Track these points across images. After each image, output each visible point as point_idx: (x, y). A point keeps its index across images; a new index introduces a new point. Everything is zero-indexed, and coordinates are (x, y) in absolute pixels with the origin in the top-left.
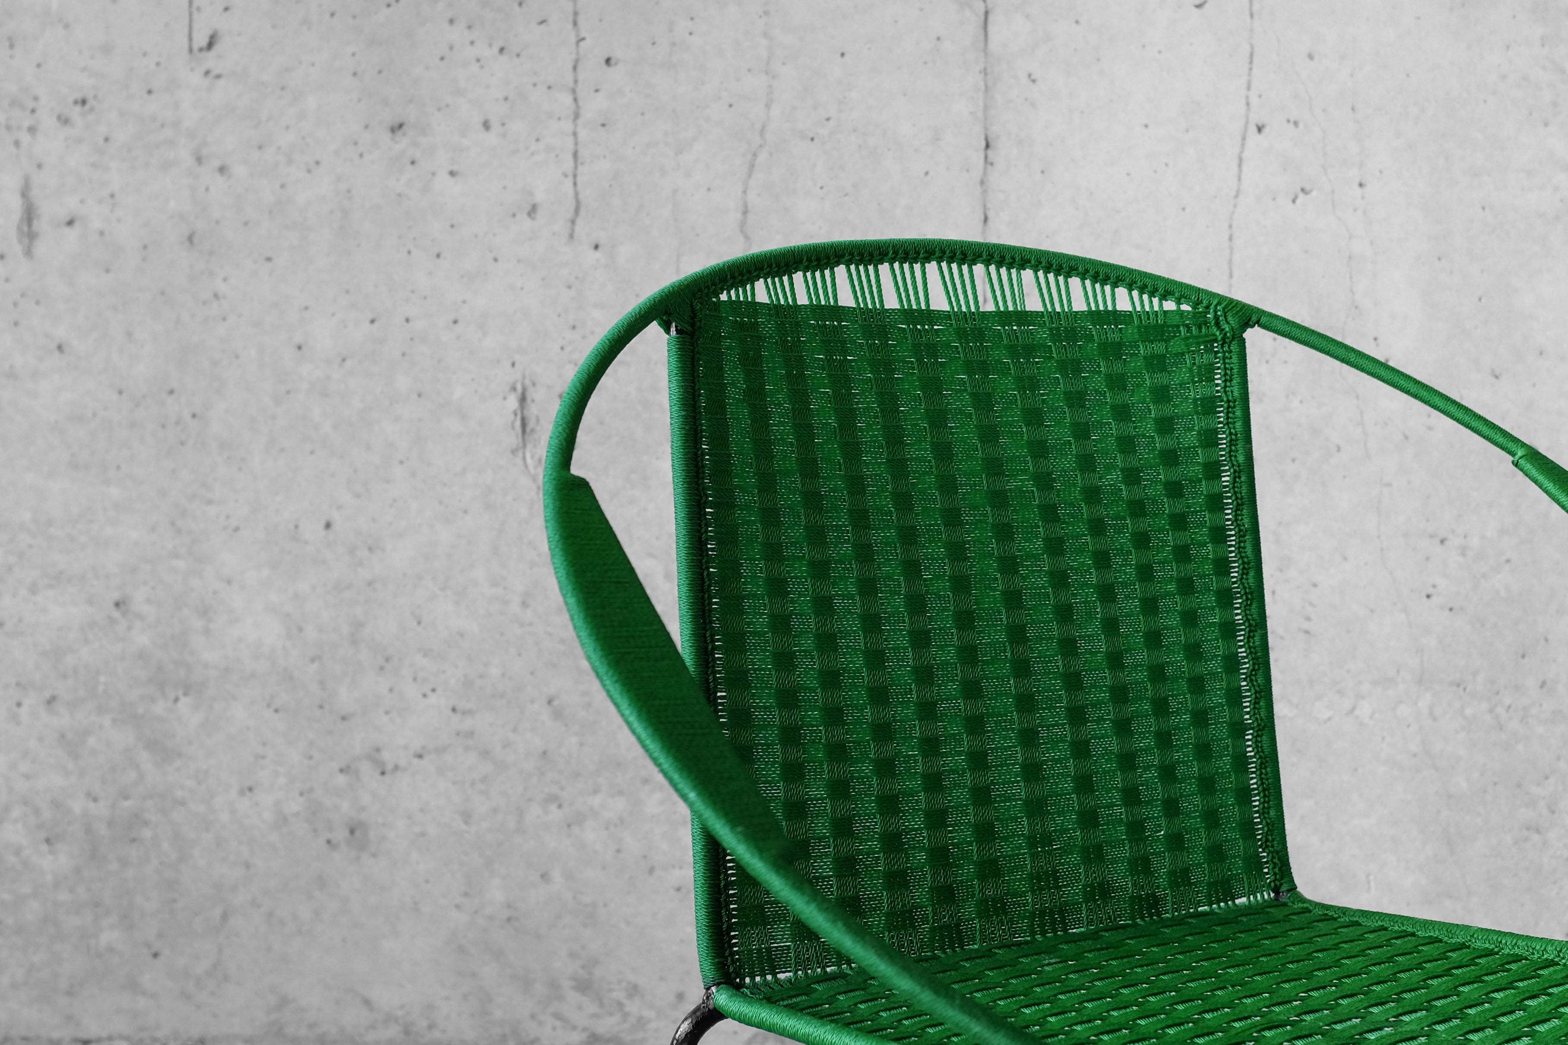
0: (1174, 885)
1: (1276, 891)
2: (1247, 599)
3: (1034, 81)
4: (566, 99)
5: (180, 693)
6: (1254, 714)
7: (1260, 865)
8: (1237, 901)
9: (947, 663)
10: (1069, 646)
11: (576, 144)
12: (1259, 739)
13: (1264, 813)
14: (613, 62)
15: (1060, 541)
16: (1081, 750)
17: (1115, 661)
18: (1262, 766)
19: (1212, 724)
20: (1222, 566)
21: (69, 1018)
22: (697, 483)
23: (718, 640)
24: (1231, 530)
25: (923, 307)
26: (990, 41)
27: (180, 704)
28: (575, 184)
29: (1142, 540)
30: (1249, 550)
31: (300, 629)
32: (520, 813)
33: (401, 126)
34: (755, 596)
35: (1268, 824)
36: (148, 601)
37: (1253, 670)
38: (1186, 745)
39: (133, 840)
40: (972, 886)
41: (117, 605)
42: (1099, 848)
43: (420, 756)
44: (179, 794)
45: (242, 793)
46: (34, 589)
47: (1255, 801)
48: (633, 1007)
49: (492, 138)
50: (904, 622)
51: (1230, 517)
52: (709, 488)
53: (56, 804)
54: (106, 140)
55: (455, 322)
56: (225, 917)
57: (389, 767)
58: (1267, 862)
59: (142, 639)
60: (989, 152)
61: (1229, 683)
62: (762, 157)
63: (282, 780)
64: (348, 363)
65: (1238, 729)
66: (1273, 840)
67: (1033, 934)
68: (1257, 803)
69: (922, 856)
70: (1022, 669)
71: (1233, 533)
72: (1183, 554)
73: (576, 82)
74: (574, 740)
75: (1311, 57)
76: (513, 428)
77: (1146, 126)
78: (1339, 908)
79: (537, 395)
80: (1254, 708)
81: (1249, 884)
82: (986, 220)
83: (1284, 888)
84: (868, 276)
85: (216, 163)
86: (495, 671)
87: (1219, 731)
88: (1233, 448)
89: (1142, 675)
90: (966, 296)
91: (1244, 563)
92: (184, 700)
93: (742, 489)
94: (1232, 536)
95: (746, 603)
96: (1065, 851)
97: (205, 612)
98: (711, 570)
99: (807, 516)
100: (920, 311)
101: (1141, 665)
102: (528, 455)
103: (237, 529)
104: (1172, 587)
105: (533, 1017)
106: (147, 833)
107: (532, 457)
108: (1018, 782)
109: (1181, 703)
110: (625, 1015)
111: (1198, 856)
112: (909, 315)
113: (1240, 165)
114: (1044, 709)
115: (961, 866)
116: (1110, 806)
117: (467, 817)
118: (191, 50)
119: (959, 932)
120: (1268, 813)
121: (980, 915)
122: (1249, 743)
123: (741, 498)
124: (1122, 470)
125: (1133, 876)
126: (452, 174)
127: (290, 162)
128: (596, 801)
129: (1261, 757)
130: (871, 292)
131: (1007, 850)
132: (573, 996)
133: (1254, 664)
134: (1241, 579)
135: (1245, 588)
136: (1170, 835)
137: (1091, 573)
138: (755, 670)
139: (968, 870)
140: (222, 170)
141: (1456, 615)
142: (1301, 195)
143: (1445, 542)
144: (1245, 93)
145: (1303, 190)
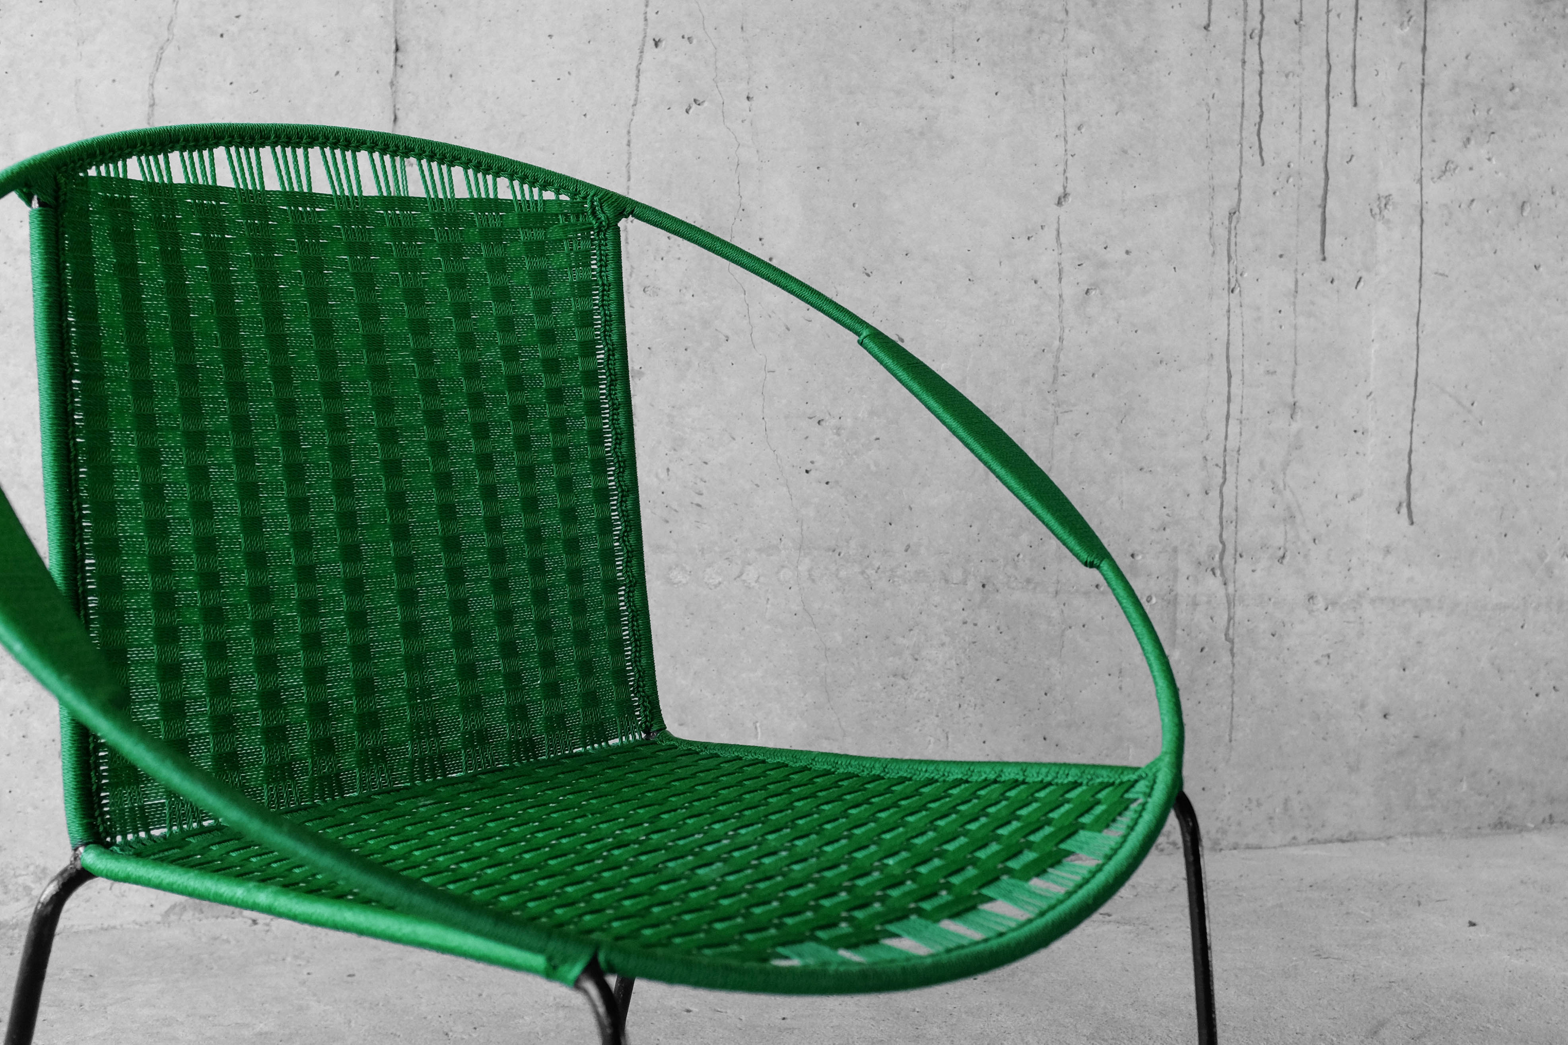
0: (549, 729)
1: (647, 731)
2: (620, 467)
6: (627, 572)
7: (632, 709)
8: (611, 742)
9: (326, 529)
10: (447, 512)
12: (631, 594)
13: (635, 661)
15: (440, 413)
16: (459, 607)
17: (493, 524)
18: (634, 619)
19: (587, 581)
20: (597, 437)
22: (62, 355)
23: (86, 509)
24: (605, 403)
25: (305, 190)
29: (520, 413)
30: (622, 421)
34: (125, 466)
35: (639, 671)
37: (625, 531)
38: (561, 602)
40: (351, 738)
42: (478, 698)
47: (627, 651)
50: (282, 490)
51: (604, 391)
52: (75, 360)
58: (638, 706)
60: (399, 55)
61: (602, 544)
62: (170, 51)
65: (611, 586)
66: (644, 686)
67: (412, 780)
68: (629, 653)
69: (301, 711)
70: (401, 533)
71: (607, 406)
72: (559, 425)
77: (551, 38)
78: (702, 743)
80: (627, 566)
81: (622, 726)
82: (395, 119)
83: (655, 728)
84: (248, 158)
87: (594, 589)
88: (608, 328)
89: (519, 538)
90: (349, 181)
91: (617, 434)
93: (112, 361)
94: (606, 409)
95: (117, 473)
96: (445, 702)
98: (78, 440)
99: (182, 388)
100: (302, 193)
101: (518, 529)
104: (549, 456)
108: (398, 639)
109: (557, 563)
111: (574, 702)
112: (290, 197)
113: (638, 77)
114: (423, 570)
115: (341, 720)
116: (489, 659)
119: (339, 782)
120: (640, 661)
121: (359, 765)
122: (622, 598)
123: (111, 369)
124: (501, 347)
125: (510, 722)
129: (632, 611)
130: (252, 174)
131: (386, 702)
133: (626, 526)
134: (615, 448)
135: (618, 456)
136: (546, 684)
137: (470, 444)
138: (126, 537)
139: (346, 725)
141: (831, 488)
142: (694, 106)
143: (822, 423)
144: (643, 9)
145: (695, 101)
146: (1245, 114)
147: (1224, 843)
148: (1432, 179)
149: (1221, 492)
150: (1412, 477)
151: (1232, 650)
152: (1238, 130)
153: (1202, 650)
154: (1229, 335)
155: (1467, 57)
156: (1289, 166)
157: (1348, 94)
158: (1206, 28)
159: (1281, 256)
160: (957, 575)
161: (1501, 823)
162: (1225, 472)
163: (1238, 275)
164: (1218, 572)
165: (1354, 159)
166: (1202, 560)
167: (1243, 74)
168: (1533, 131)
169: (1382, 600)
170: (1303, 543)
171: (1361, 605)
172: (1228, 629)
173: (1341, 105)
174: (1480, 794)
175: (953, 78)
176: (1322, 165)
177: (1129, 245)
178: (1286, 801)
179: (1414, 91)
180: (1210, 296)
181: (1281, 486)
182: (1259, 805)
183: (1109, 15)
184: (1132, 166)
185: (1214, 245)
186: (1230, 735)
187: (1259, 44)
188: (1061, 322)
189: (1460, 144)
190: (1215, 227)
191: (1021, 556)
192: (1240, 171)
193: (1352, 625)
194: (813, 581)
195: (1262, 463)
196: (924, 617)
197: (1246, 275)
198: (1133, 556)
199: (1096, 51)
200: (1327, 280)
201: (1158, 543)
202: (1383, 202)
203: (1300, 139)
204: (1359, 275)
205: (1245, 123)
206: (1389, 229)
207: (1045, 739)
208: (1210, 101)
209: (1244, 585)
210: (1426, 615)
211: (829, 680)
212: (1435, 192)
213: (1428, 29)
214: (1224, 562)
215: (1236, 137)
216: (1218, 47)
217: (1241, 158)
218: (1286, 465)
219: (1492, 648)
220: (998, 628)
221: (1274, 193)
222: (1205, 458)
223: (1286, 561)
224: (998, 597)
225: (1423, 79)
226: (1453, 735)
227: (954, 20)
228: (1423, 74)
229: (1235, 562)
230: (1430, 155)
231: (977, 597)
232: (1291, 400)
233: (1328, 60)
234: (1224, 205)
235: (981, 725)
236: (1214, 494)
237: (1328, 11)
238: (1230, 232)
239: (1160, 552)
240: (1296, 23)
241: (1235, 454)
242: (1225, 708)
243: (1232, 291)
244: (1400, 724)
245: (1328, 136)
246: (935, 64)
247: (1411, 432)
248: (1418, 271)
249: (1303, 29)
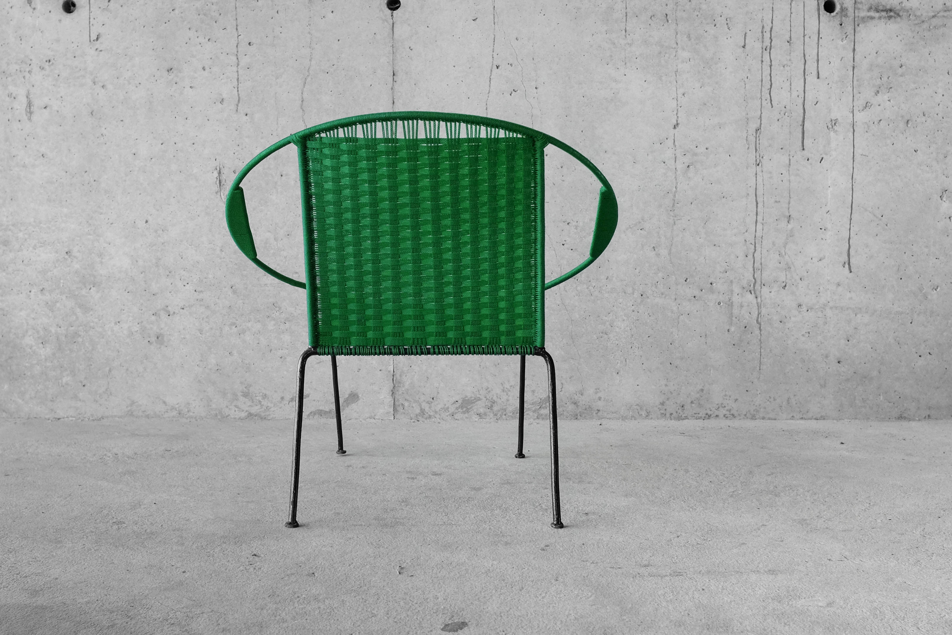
3: (411, 50)
4: (234, 58)
5: (92, 286)
11: (238, 75)
14: (252, 44)
21: (52, 410)
26: (394, 35)
27: (91, 290)
28: (238, 91)
31: (137, 261)
32: (221, 329)
33: (171, 69)
36: (79, 251)
39: (75, 342)
41: (67, 253)
43: (183, 309)
44: (92, 324)
45: (116, 324)
46: (35, 248)
48: (265, 403)
49: (206, 73)
53: (45, 329)
54: (59, 75)
55: (193, 144)
56: (110, 371)
57: (171, 313)
59: (77, 266)
60: (394, 77)
62: (309, 79)
63: (131, 318)
64: (153, 160)
73: (237, 52)
74: (241, 301)
75: (517, 39)
76: (216, 184)
77: (454, 66)
79: (225, 171)
82: (393, 103)
85: (102, 85)
86: (210, 276)
92: (93, 289)
97: (101, 255)
102: (222, 194)
103: (112, 224)
105: (227, 407)
106: (80, 340)
107: (223, 195)
110: (262, 406)
113: (490, 81)
117: (201, 331)
118: (90, 41)
126: (191, 87)
127: (129, 83)
128: (249, 325)
132: (242, 399)
140: (103, 87)
141: (573, 252)
142: (513, 92)
143: (569, 224)
144: (492, 53)
145: (514, 90)
146: (763, 85)
147: (757, 417)
148: (859, 111)
149: (753, 256)
150: (850, 250)
151: (760, 328)
152: (760, 92)
153: (745, 327)
154: (756, 185)
155: (877, 53)
156: (785, 108)
157: (815, 73)
158: (744, 47)
159: (782, 149)
160: (629, 290)
161: (901, 417)
162: (755, 247)
163: (761, 158)
164: (753, 292)
165: (818, 103)
166: (744, 286)
167: (762, 67)
168: (913, 86)
169: (836, 308)
170: (795, 280)
171: (825, 310)
172: (758, 318)
173: (811, 78)
174: (889, 402)
175: (625, 75)
176: (802, 106)
177: (707, 145)
178: (789, 399)
179: (849, 70)
180: (747, 168)
181: (784, 253)
182: (775, 400)
183: (697, 44)
184: (708, 110)
185: (748, 144)
186: (760, 367)
187: (770, 53)
188: (676, 180)
189: (874, 94)
190: (749, 136)
191: (659, 283)
192: (761, 111)
193: (820, 319)
194: (566, 291)
195: (774, 244)
196: (615, 308)
197: (764, 158)
198: (711, 284)
199: (690, 60)
200: (805, 159)
201: (723, 278)
202: (834, 122)
203: (791, 95)
204: (822, 156)
205: (763, 88)
206: (837, 135)
207: (671, 364)
208: (746, 80)
209: (765, 299)
210: (859, 316)
211: (573, 333)
212: (860, 117)
213: (856, 41)
214: (756, 288)
215: (759, 96)
216: (749, 55)
217: (761, 105)
218: (785, 244)
219: (894, 333)
220: (649, 314)
221: (778, 120)
222: (745, 240)
223: (786, 288)
224: (649, 300)
225: (854, 65)
226: (875, 373)
227: (625, 50)
228: (854, 62)
229: (761, 288)
230: (858, 100)
231: (639, 301)
232: (788, 215)
233: (805, 58)
234: (753, 126)
235: (641, 356)
236: (750, 256)
237: (804, 36)
238: (756, 138)
239: (725, 282)
240: (788, 42)
241: (760, 239)
242: (757, 354)
243: (758, 165)
244: (847, 366)
245: (805, 93)
246: (617, 70)
247: (850, 229)
248: (852, 154)
249: (792, 44)
